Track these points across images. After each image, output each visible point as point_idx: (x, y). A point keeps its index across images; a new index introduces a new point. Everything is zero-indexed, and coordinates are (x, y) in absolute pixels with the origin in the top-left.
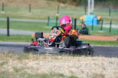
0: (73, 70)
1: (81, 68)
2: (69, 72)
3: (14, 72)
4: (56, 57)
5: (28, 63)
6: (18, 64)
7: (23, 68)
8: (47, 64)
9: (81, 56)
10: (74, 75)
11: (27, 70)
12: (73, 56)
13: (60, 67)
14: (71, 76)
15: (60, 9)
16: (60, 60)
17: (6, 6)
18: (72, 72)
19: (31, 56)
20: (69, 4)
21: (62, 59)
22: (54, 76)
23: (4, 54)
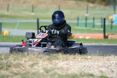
0: (103, 69)
1: (111, 67)
2: (99, 71)
3: (45, 73)
4: (86, 57)
5: (58, 64)
6: (48, 64)
7: (53, 69)
8: (76, 65)
9: (111, 56)
10: (104, 75)
11: (57, 70)
12: (103, 56)
13: (90, 67)
14: (101, 76)
15: (89, 9)
16: (90, 60)
17: (36, 8)
18: (101, 72)
19: (61, 57)
20: (98, 4)
21: (91, 58)
22: (84, 76)
23: (34, 55)
